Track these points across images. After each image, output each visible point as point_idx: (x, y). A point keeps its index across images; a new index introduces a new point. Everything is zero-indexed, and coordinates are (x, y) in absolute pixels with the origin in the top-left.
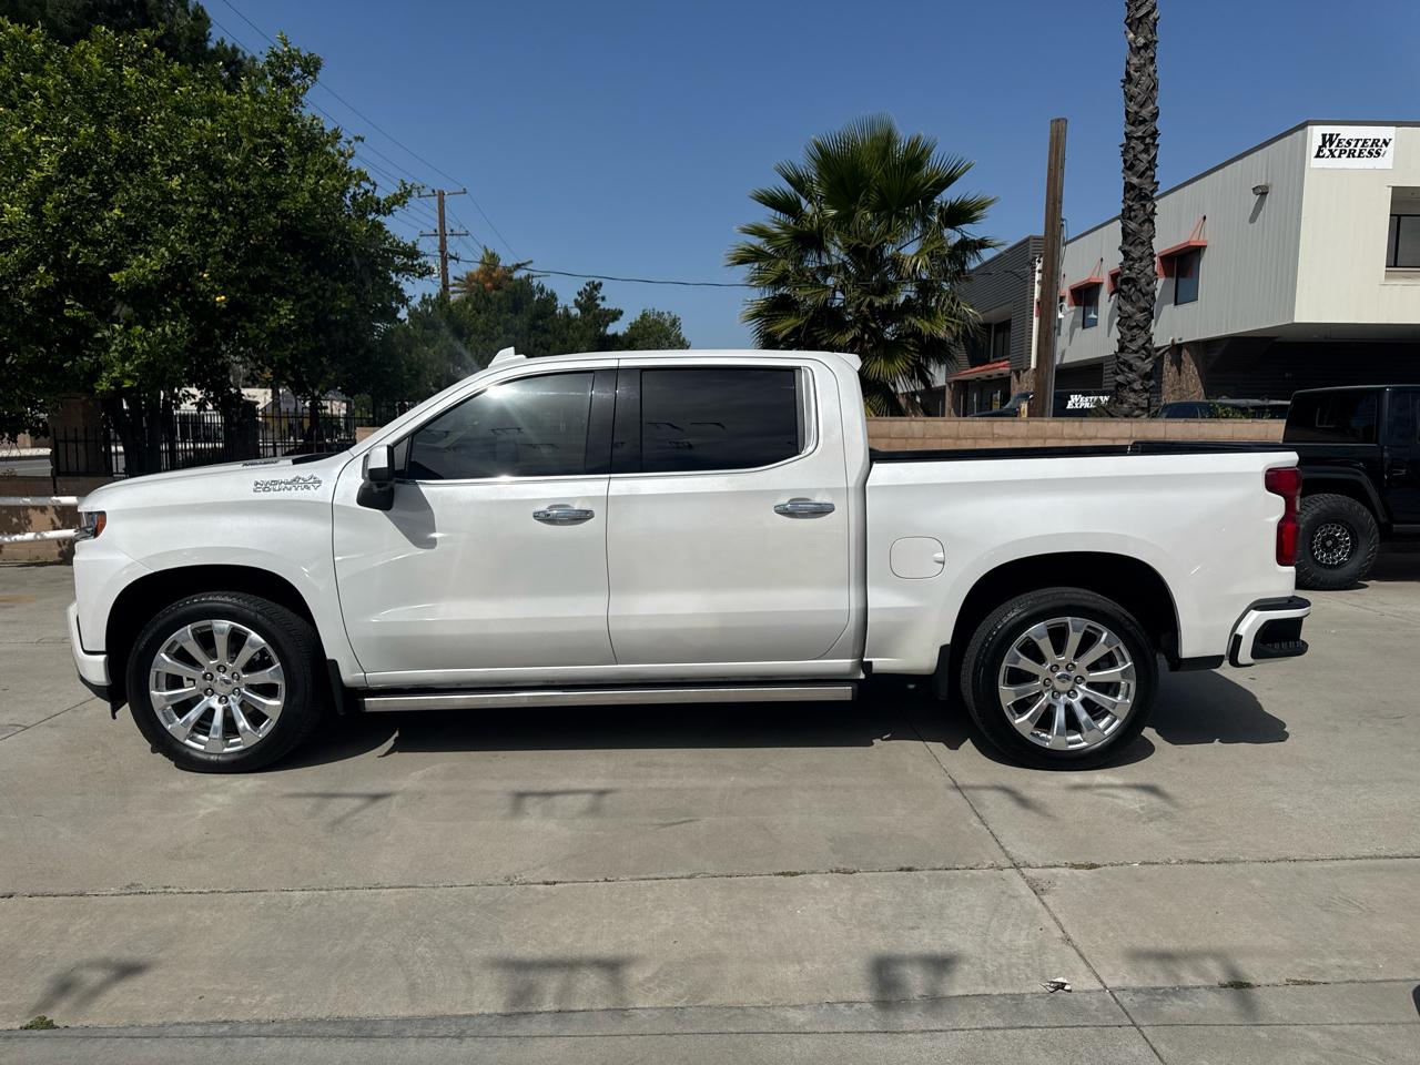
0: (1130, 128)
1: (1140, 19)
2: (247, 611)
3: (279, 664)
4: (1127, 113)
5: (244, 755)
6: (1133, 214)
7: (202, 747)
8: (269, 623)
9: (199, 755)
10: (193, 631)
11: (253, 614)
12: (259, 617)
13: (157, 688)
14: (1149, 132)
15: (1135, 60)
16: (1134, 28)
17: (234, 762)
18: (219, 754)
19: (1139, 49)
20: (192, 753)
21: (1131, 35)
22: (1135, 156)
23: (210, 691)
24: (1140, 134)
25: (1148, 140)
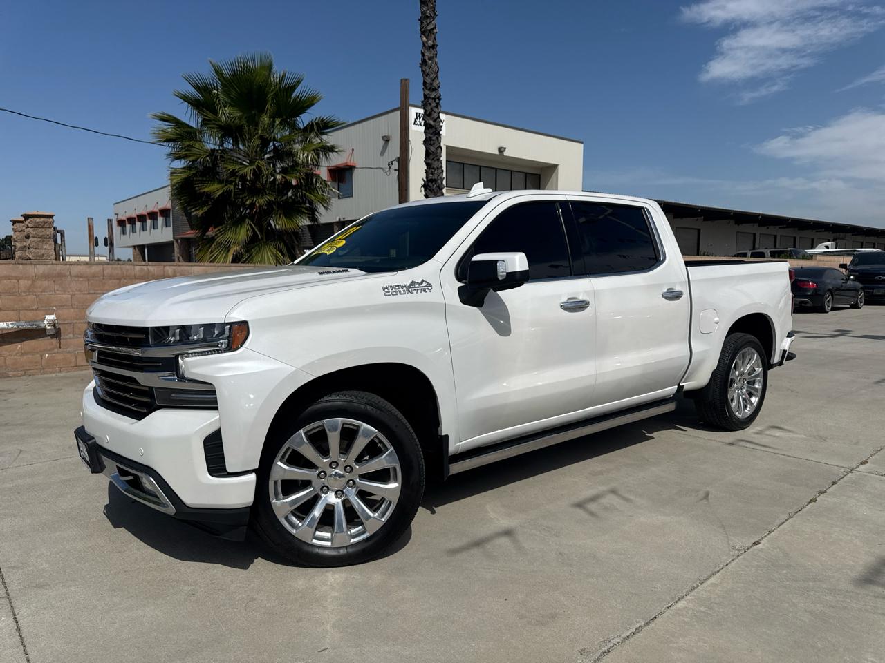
0: (427, 92)
1: (430, 30)
2: (356, 405)
3: (392, 449)
4: (425, 83)
5: (371, 542)
6: (432, 142)
7: (329, 544)
8: (378, 412)
9: (327, 552)
10: (305, 433)
11: (363, 407)
12: (369, 407)
13: (277, 497)
14: (437, 96)
15: (427, 54)
16: (426, 35)
17: (364, 551)
18: (346, 547)
19: (430, 47)
20: (320, 551)
21: (424, 39)
22: (431, 108)
23: (325, 489)
24: (433, 96)
25: (437, 101)
